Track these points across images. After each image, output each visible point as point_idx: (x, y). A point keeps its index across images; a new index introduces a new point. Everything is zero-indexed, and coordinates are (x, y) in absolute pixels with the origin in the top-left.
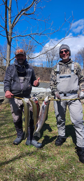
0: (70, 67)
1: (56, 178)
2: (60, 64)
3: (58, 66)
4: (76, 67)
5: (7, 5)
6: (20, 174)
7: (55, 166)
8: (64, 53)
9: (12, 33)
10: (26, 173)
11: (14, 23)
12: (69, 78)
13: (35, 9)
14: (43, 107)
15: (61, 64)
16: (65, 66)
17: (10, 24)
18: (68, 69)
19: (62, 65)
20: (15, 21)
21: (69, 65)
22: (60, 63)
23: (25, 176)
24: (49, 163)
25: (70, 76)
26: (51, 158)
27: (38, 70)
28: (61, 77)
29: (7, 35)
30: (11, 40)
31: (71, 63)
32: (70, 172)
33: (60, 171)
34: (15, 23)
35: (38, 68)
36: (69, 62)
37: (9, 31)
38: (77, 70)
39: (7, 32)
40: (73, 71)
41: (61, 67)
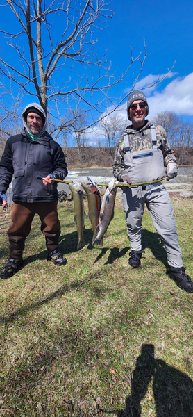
0: (149, 136)
1: (121, 338)
2: (128, 134)
3: (126, 137)
4: (160, 135)
5: (30, 34)
6: (58, 330)
7: (119, 310)
8: (138, 108)
9: (46, 89)
10: (69, 329)
11: (47, 72)
12: (150, 157)
13: (81, 45)
14: (107, 197)
15: (131, 133)
16: (139, 135)
17: (41, 74)
18: (145, 140)
19: (133, 134)
20: (48, 67)
21: (146, 132)
22: (129, 130)
23: (66, 337)
24: (109, 305)
25: (150, 154)
26: (114, 295)
27: (94, 152)
28: (134, 158)
29: (39, 93)
30: (46, 101)
31: (149, 128)
32: (147, 323)
33: (129, 321)
34: (50, 71)
35: (95, 148)
36: (144, 127)
37: (42, 86)
38: (161, 141)
39: (38, 88)
40: (154, 143)
41: (132, 138)
